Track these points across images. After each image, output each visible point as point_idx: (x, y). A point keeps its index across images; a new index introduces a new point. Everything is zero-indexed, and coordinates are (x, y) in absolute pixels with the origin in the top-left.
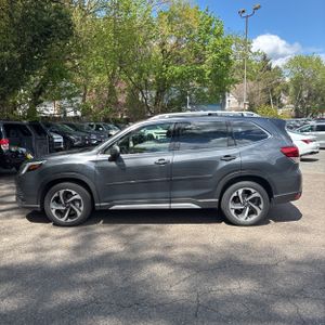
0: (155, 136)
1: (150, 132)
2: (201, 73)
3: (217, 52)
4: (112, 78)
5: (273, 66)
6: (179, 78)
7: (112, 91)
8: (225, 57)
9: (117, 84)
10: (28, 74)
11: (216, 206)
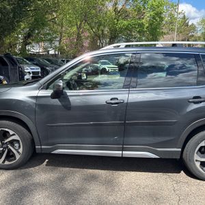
0: (107, 69)
1: (104, 66)
2: (141, 25)
3: (153, 11)
4: (79, 28)
5: (190, 24)
6: (126, 29)
7: (79, 37)
8: (159, 14)
9: (82, 32)
10: (18, 22)
11: (178, 157)
